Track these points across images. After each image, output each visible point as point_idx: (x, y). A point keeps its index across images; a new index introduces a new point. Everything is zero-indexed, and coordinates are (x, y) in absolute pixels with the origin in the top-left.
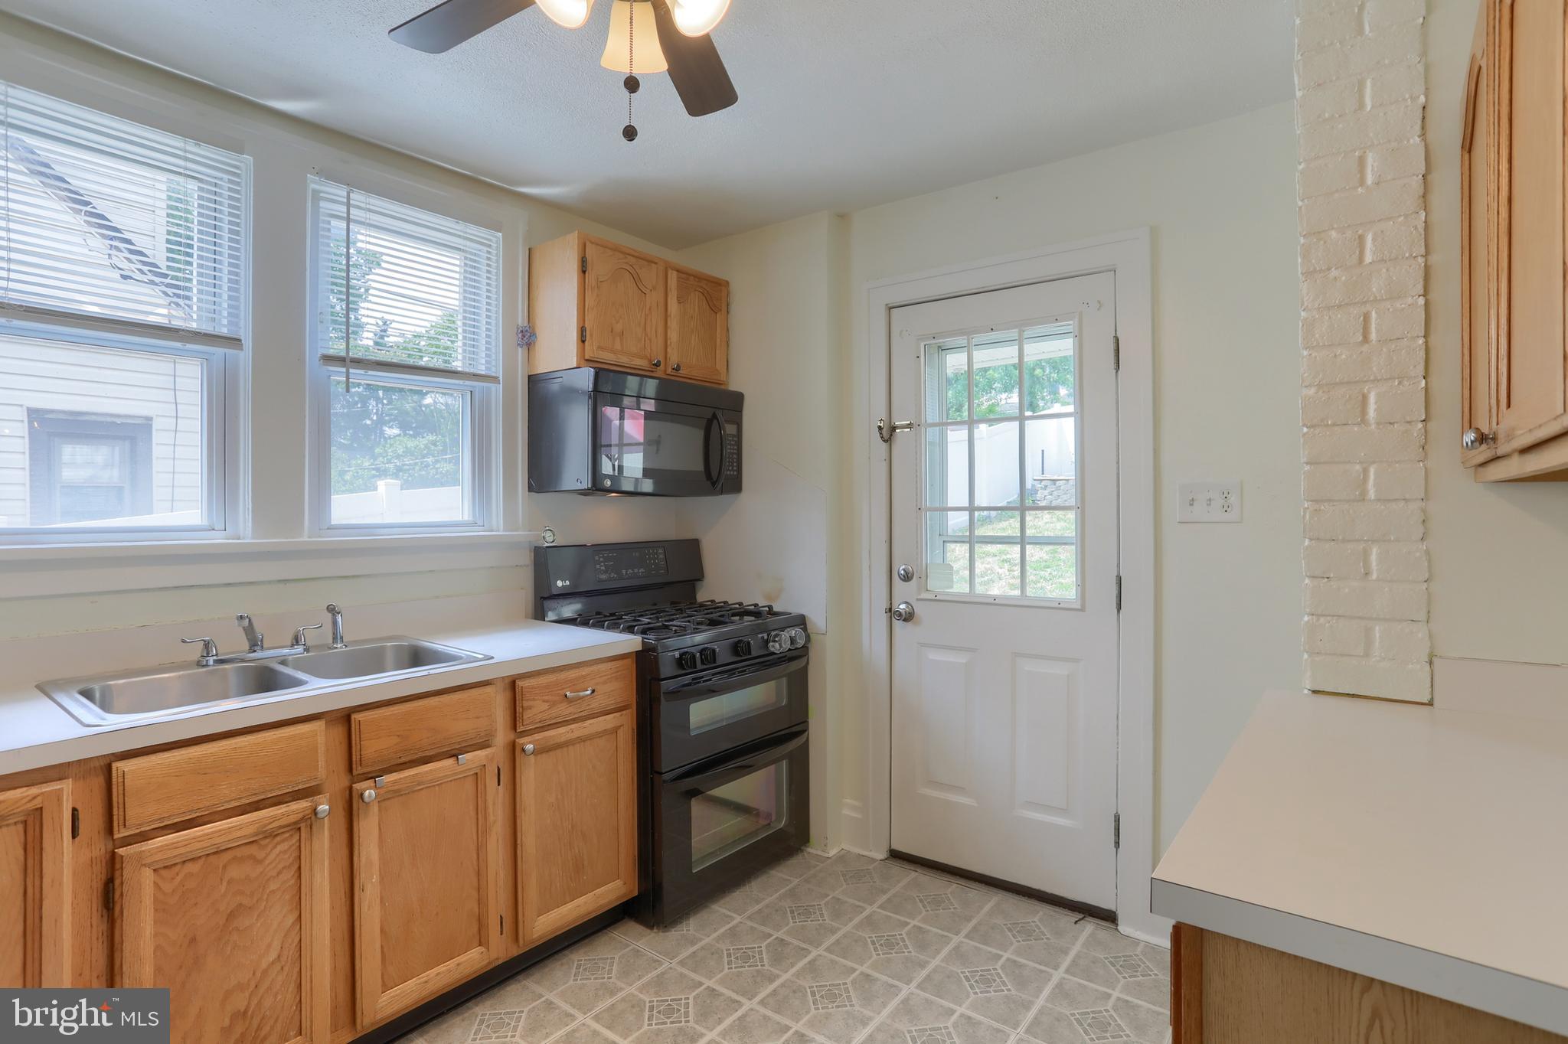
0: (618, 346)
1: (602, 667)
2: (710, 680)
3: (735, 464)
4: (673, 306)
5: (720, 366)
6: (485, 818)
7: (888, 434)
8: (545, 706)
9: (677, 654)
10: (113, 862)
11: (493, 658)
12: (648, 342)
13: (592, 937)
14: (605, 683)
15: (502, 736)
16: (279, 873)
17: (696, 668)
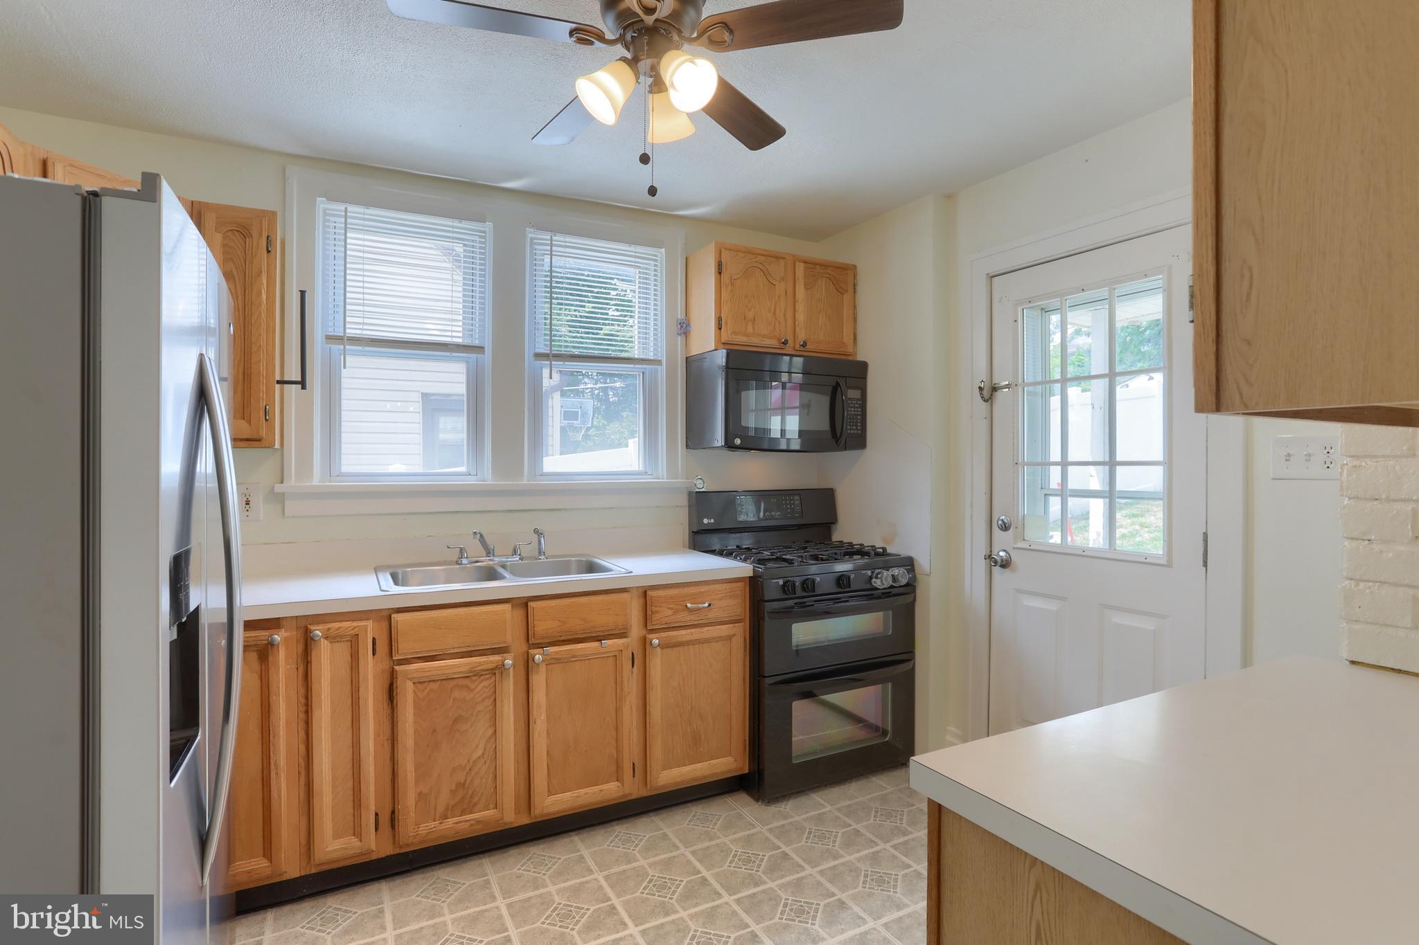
0: (750, 330)
1: (718, 587)
2: (813, 605)
3: (859, 424)
4: (801, 292)
5: (848, 339)
6: (622, 690)
7: (990, 393)
8: (670, 612)
9: (781, 582)
10: (393, 675)
11: (632, 572)
12: (777, 324)
13: (712, 799)
14: (721, 599)
15: (636, 631)
16: (483, 700)
17: (795, 594)
